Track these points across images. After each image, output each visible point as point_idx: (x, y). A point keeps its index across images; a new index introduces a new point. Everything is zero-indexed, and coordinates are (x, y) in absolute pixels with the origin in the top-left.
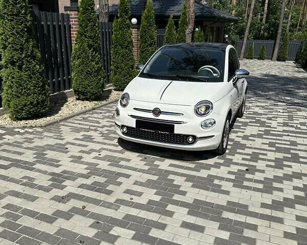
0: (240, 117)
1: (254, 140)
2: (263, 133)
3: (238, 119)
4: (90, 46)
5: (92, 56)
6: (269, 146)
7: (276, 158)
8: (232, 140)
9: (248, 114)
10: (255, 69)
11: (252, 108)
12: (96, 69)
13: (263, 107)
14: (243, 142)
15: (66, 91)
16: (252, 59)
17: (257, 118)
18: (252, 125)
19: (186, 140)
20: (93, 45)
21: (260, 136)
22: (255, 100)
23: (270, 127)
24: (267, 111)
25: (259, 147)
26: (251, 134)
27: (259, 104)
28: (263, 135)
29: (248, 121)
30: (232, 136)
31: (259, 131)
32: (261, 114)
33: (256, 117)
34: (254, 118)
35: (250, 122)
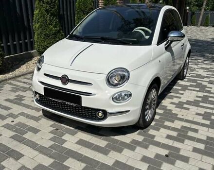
0: (182, 80)
1: (188, 109)
2: (200, 99)
3: (179, 81)
4: (47, 11)
5: (50, 20)
6: (203, 119)
7: (208, 137)
8: (164, 108)
9: (191, 76)
10: (208, 34)
11: (197, 70)
12: (54, 32)
13: (207, 69)
14: (176, 110)
15: (33, 51)
16: (207, 26)
17: (198, 82)
18: (191, 90)
19: (95, 114)
20: (51, 10)
21: (196, 103)
22: (201, 62)
23: (209, 92)
24: (211, 73)
25: (192, 120)
26: (187, 101)
27: (204, 66)
28: (201, 102)
29: (188, 84)
30: (166, 102)
31: (197, 97)
32: (203, 77)
33: (197, 80)
34: (195, 81)
35: (191, 86)
